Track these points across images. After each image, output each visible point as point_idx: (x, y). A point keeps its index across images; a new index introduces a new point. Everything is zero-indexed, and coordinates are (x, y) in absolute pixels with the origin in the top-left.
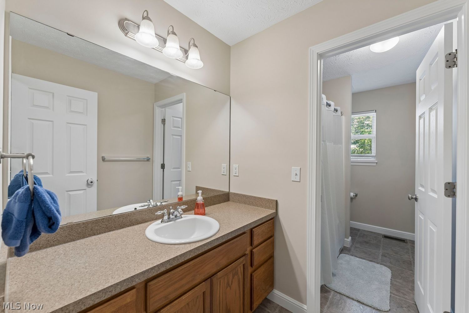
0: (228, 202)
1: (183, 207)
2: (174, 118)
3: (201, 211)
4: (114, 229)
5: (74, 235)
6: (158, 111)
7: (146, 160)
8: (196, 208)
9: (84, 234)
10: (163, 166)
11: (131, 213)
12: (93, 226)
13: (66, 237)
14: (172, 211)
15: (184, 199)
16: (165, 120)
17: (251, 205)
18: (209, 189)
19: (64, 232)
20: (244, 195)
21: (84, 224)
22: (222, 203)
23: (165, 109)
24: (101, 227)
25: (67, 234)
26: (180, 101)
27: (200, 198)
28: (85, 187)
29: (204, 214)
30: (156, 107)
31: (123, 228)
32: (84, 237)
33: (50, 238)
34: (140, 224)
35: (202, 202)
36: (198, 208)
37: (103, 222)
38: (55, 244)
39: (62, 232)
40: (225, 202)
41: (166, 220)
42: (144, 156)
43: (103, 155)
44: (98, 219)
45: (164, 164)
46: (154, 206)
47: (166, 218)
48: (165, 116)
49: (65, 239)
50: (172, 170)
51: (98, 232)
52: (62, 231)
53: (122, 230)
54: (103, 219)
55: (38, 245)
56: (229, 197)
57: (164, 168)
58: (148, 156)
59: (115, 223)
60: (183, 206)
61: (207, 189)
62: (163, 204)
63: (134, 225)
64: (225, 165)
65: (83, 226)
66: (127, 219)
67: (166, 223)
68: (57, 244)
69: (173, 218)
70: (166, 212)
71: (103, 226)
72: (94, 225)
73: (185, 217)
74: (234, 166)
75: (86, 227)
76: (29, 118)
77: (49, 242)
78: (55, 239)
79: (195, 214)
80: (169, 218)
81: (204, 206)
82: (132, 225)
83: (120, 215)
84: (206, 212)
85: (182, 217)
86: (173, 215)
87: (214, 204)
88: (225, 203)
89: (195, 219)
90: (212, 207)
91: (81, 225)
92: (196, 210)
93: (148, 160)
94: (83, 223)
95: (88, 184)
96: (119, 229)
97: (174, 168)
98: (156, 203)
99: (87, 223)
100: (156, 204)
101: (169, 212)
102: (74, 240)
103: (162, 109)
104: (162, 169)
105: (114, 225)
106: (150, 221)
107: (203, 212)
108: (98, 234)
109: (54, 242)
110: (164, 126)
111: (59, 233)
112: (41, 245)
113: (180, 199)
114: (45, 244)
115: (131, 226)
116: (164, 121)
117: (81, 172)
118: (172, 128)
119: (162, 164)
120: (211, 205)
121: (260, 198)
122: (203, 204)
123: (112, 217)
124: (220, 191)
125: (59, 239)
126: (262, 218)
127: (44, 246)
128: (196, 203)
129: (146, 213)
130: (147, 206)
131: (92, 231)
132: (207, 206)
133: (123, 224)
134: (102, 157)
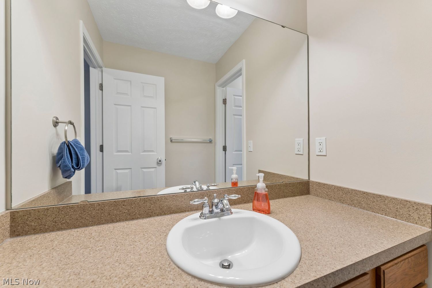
0: (308, 195)
1: (234, 197)
2: (235, 97)
3: (263, 205)
4: (139, 216)
5: (87, 218)
6: (219, 91)
7: (209, 141)
8: (254, 199)
9: (100, 219)
10: (225, 149)
11: (161, 197)
12: (110, 209)
13: (77, 219)
14: (216, 201)
15: (239, 185)
16: (226, 99)
17: (355, 206)
18: (276, 174)
19: (75, 213)
20: (340, 187)
21: (99, 205)
22: (297, 196)
23: (226, 88)
24: (121, 212)
25: (78, 215)
26: (239, 73)
27: (261, 186)
28: (155, 165)
29: (268, 212)
30: (217, 87)
31: (150, 216)
32: (99, 223)
33: (57, 219)
34: (175, 213)
35: (265, 191)
36: (258, 200)
37: (124, 205)
38: (63, 227)
39: (72, 213)
40: (302, 195)
41: (207, 214)
42: (207, 138)
43: (171, 137)
44: (117, 201)
45: (226, 146)
46: (199, 190)
47: (206, 210)
48: (226, 96)
49: (75, 222)
50: (234, 153)
51: (118, 218)
52: (72, 211)
53: (148, 220)
54: (124, 201)
55: (44, 226)
56: (309, 188)
57: (226, 151)
58: (211, 138)
59: (139, 209)
60: (233, 195)
61: (274, 174)
62: (211, 188)
63: (165, 214)
64: (302, 140)
65: (98, 208)
66: (156, 205)
67: (205, 220)
68: (65, 227)
69: (218, 213)
70: (206, 201)
71: (124, 211)
72: (112, 208)
73: (236, 213)
74: (317, 140)
75: (102, 210)
76: (114, 104)
77: (56, 224)
78: (63, 220)
79: (254, 210)
80: (211, 212)
81: (267, 198)
82: (163, 214)
83: (147, 198)
84: (271, 208)
85: (232, 213)
86: (216, 208)
87: (285, 197)
88: (303, 197)
89: (252, 220)
90: (281, 200)
91: (96, 206)
92: (256, 202)
93: (211, 142)
94: (98, 203)
95: (158, 163)
96: (145, 218)
97: (236, 151)
98: (201, 186)
99: (103, 204)
100: (201, 188)
101: (212, 203)
102: (86, 226)
103: (223, 88)
104: (224, 152)
105: (139, 211)
106: (188, 211)
107: (267, 208)
108: (117, 221)
109: (62, 224)
110: (225, 106)
111: (68, 214)
112: (46, 227)
113: (235, 184)
114: (52, 226)
115: (161, 215)
116: (225, 101)
117: (152, 151)
118: (234, 108)
119: (224, 146)
120: (279, 198)
121: (380, 196)
122: (266, 195)
123: (136, 199)
124: (293, 178)
125: (68, 221)
126: (404, 243)
127: (51, 229)
128: (256, 192)
129: (183, 199)
130: (190, 189)
131: (109, 216)
132: (273, 199)
133: (151, 211)
134: (170, 138)
